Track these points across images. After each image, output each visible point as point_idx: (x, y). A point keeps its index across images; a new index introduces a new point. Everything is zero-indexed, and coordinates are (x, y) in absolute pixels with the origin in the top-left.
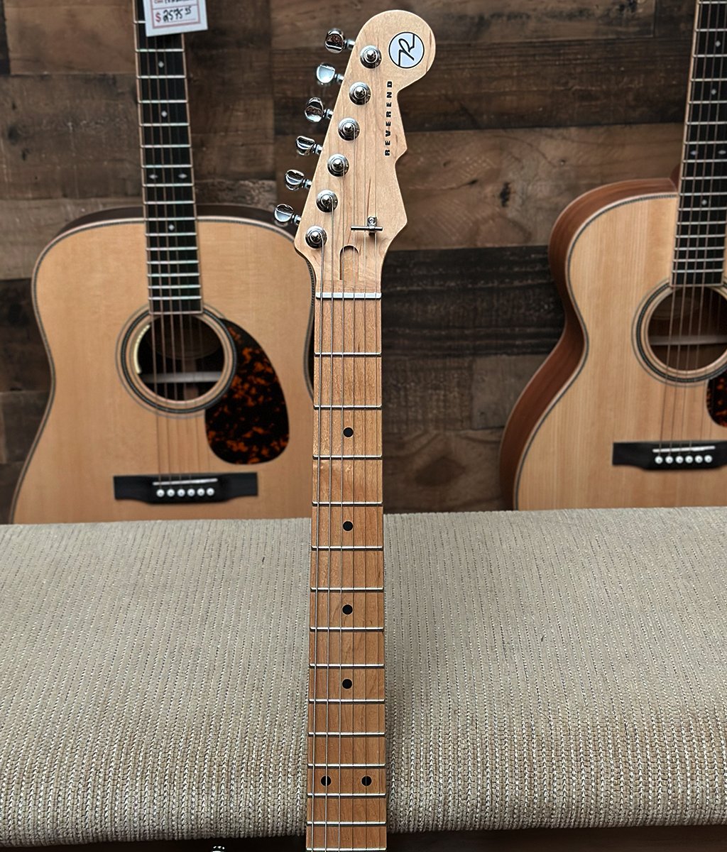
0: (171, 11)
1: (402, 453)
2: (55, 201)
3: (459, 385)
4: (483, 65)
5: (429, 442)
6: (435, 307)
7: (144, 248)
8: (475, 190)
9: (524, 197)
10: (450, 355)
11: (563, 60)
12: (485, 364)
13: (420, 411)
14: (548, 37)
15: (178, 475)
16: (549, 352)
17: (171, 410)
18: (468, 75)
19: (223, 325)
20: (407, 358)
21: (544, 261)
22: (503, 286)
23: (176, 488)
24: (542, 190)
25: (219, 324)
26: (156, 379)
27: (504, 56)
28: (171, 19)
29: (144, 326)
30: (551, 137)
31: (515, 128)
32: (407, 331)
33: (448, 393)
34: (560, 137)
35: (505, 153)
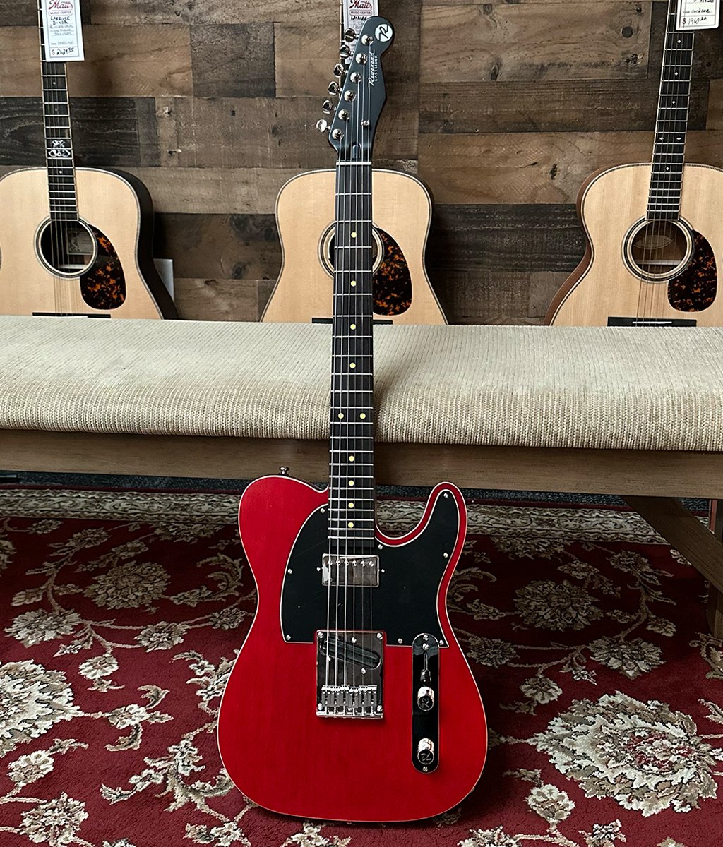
2: (294, 169)
3: (521, 289)
4: (542, 94)
6: (508, 240)
8: (535, 168)
9: (565, 174)
10: (516, 270)
11: (592, 91)
12: (537, 276)
13: (497, 304)
14: (582, 78)
18: (534, 100)
19: (378, 232)
20: (490, 271)
22: (551, 228)
24: (577, 170)
27: (556, 89)
30: (583, 137)
31: (560, 131)
32: (491, 254)
33: (514, 293)
34: (588, 138)
35: (554, 146)
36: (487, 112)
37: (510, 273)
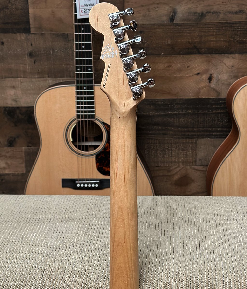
0: (87, 10)
1: (169, 174)
2: (45, 79)
3: (192, 149)
4: (202, 31)
5: (180, 170)
6: (183, 120)
7: (75, 96)
8: (199, 76)
9: (218, 79)
10: (188, 138)
11: (233, 29)
12: (201, 141)
13: (177, 158)
14: (228, 20)
15: (85, 179)
16: (226, 138)
17: (83, 155)
18: (197, 34)
19: (103, 124)
20: (172, 138)
21: (224, 103)
22: (209, 112)
23: (84, 184)
24: (224, 77)
25: (101, 124)
26: (78, 144)
27: (211, 28)
28: (87, 12)
29: (74, 124)
30: (228, 57)
31: (214, 54)
32: (172, 128)
33: (187, 152)
34: (231, 58)
35: (210, 63)
36: (168, 42)
37: (184, 140)
